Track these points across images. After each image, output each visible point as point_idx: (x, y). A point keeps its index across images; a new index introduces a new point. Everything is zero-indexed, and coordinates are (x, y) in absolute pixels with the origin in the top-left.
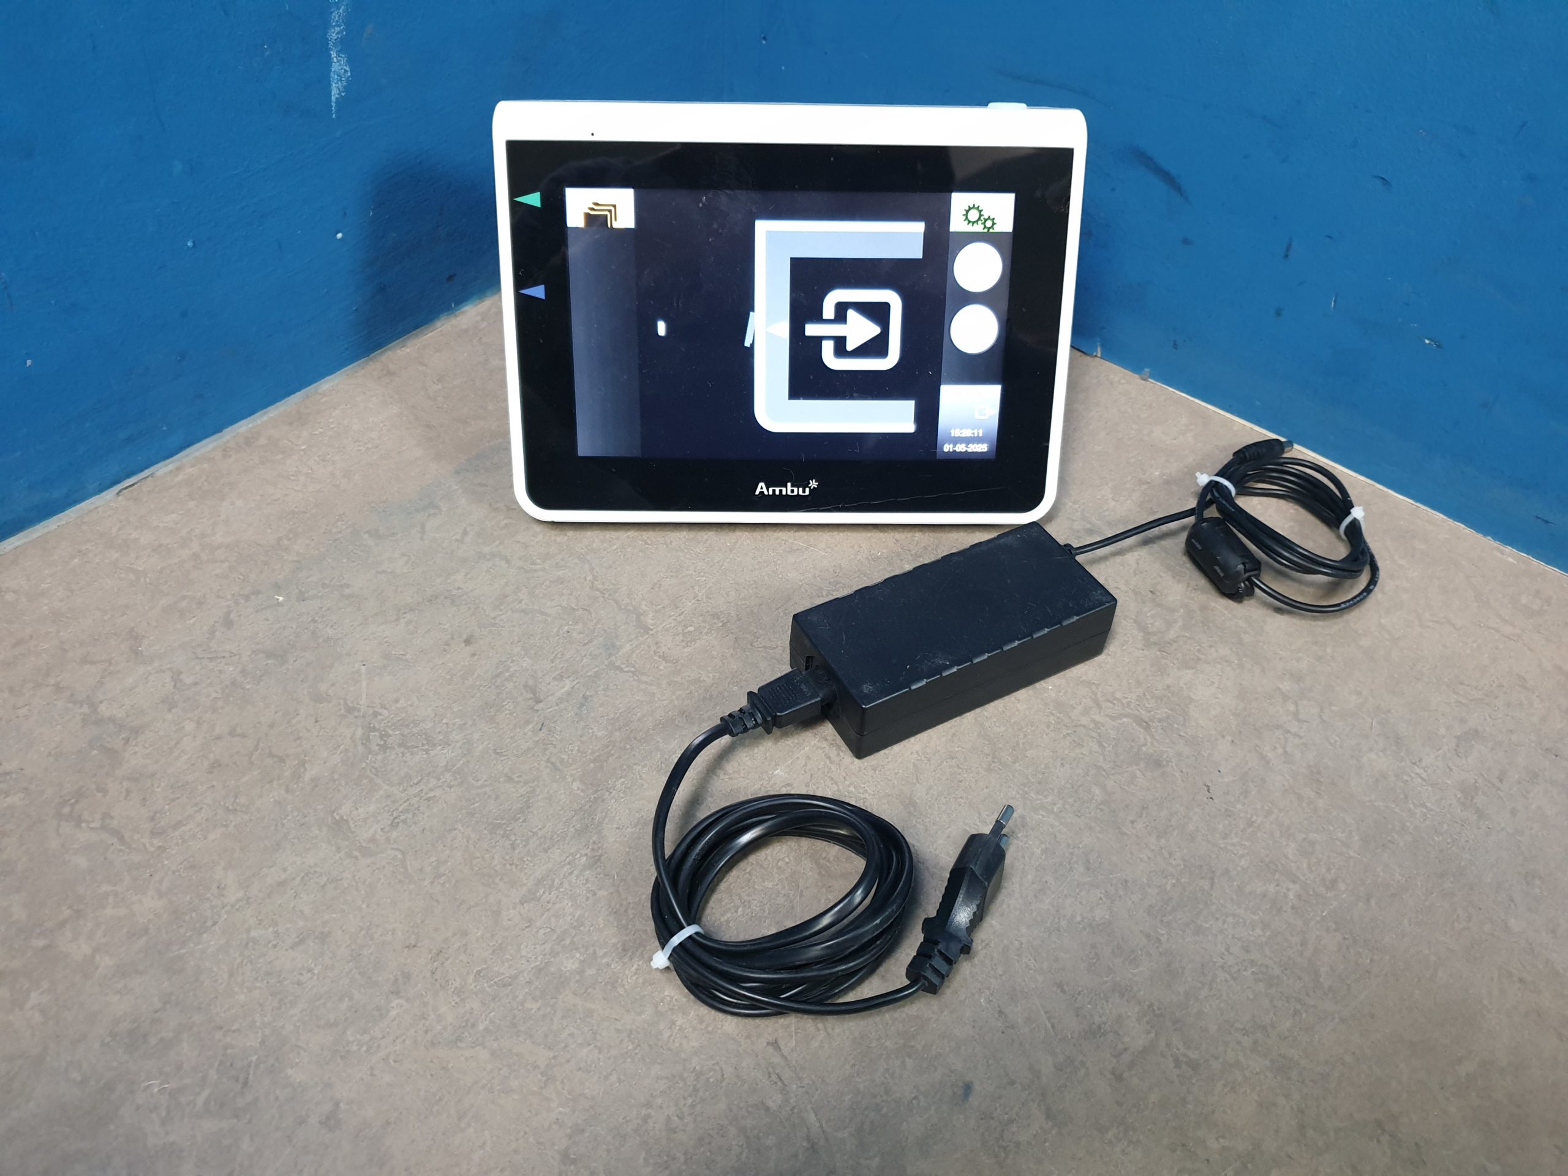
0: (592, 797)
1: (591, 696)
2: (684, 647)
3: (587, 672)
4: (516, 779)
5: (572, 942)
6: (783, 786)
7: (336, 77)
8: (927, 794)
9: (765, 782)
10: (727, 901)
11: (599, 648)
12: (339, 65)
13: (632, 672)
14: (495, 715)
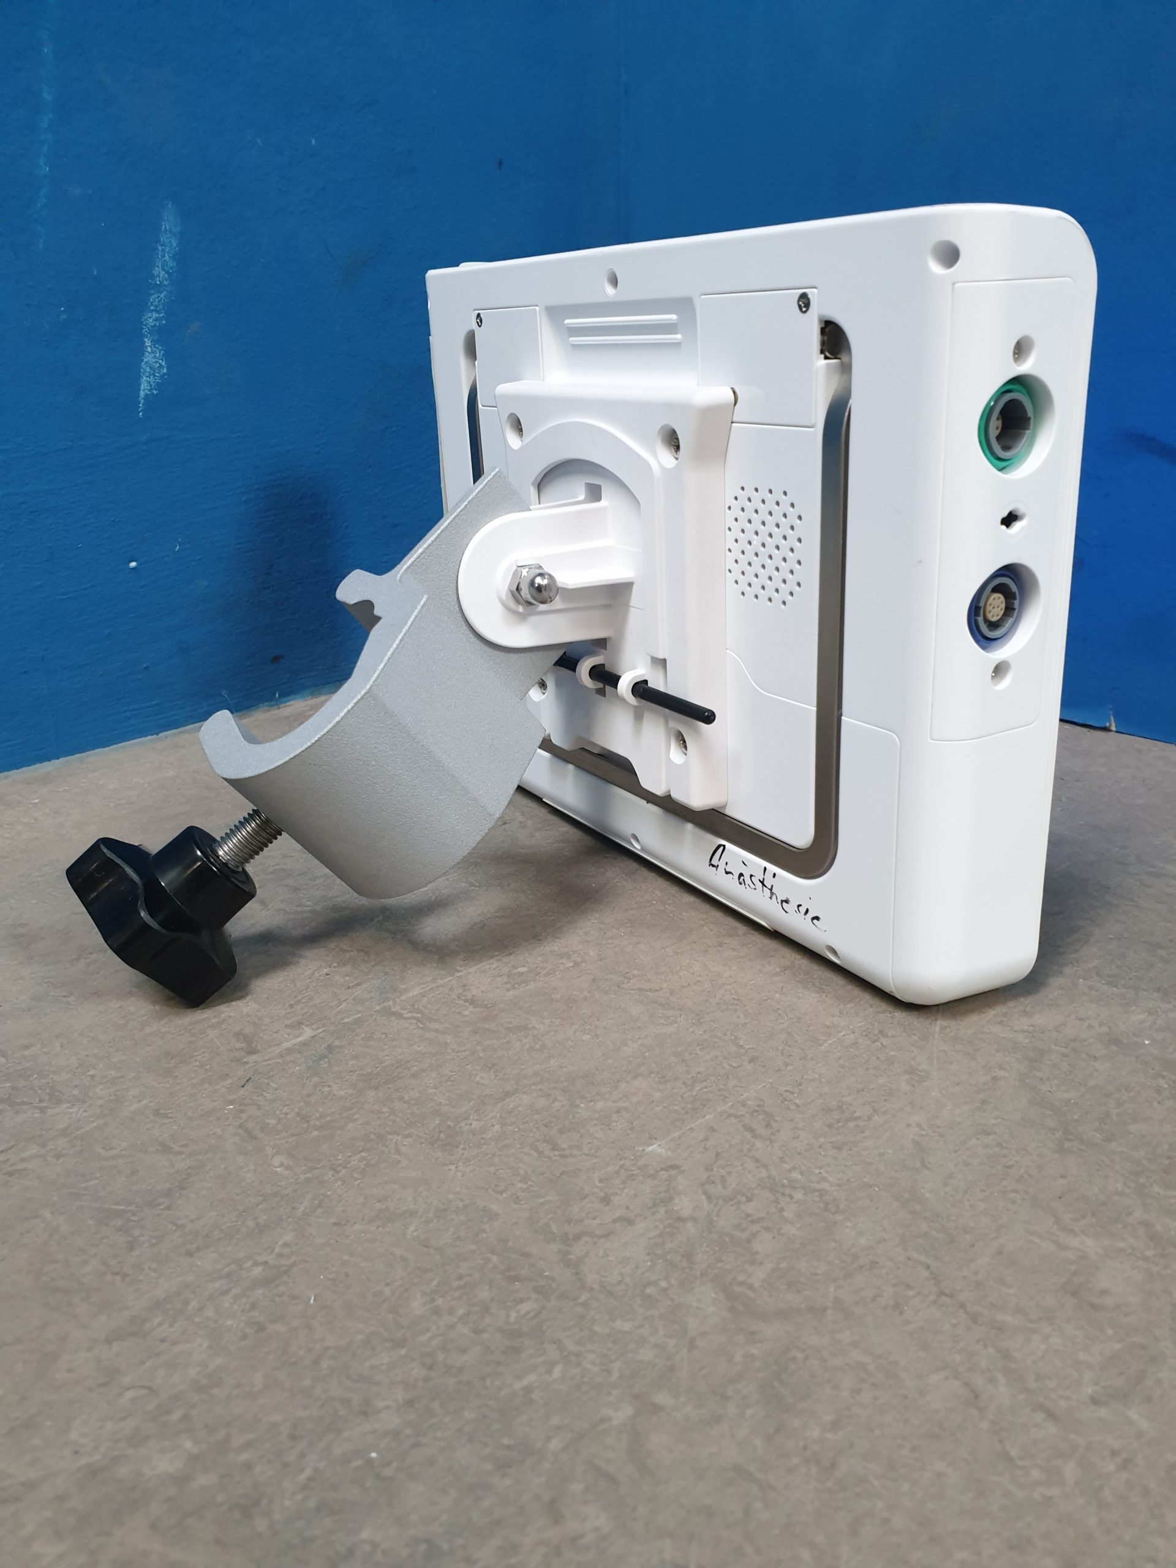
0: (303, 1177)
1: (341, 1047)
2: (508, 990)
3: (342, 1019)
4: (177, 1149)
5: (186, 1417)
6: (662, 1169)
7: (148, 369)
8: (945, 1185)
9: (628, 1163)
10: (531, 1351)
11: (371, 992)
12: (152, 357)
13: (418, 1020)
14: (175, 1067)
